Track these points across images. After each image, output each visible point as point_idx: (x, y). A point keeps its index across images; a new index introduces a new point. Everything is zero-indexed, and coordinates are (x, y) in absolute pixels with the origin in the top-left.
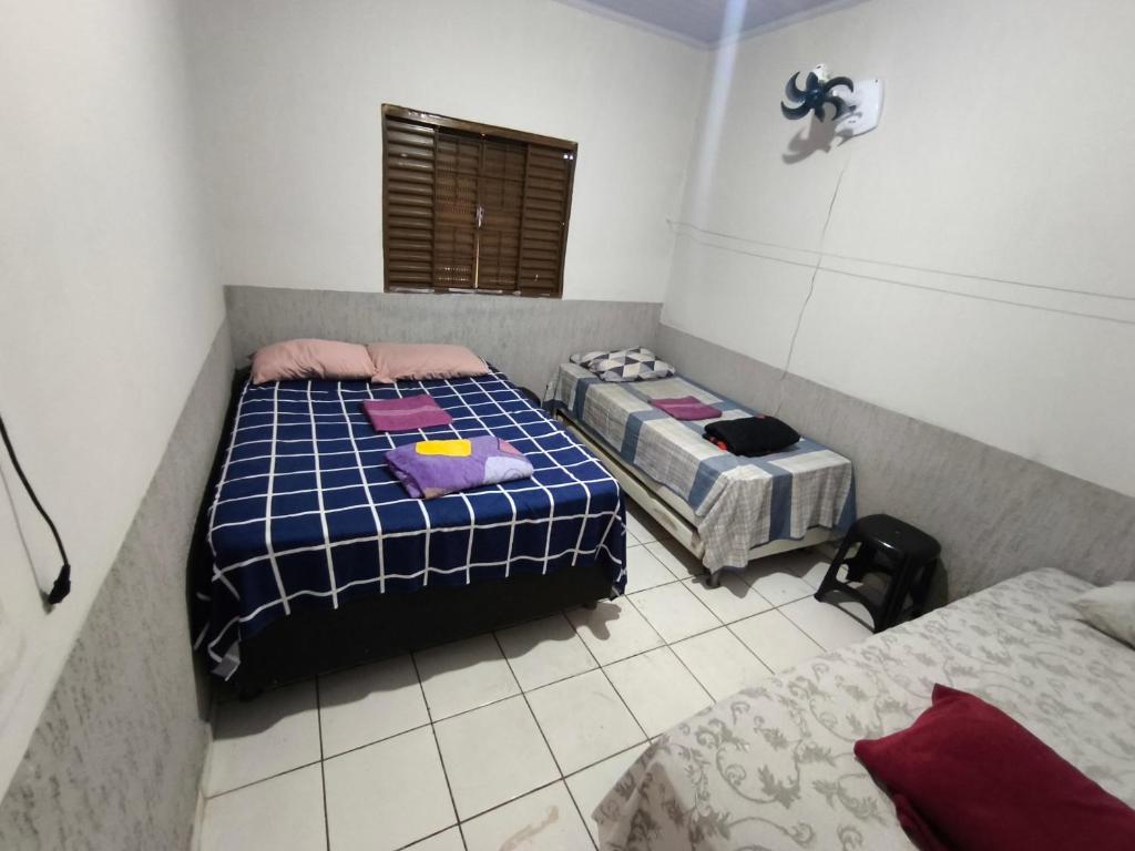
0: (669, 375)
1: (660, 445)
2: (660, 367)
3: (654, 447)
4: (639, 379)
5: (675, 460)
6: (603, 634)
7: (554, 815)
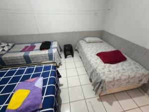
0: (14, 45)
1: (36, 57)
2: (10, 45)
3: (35, 57)
4: (9, 50)
5: (42, 57)
6: (62, 85)
7: (90, 102)
